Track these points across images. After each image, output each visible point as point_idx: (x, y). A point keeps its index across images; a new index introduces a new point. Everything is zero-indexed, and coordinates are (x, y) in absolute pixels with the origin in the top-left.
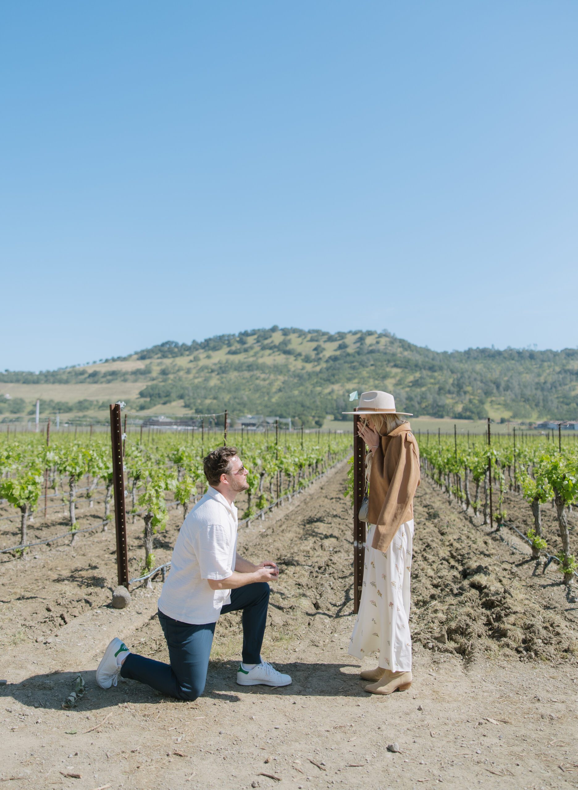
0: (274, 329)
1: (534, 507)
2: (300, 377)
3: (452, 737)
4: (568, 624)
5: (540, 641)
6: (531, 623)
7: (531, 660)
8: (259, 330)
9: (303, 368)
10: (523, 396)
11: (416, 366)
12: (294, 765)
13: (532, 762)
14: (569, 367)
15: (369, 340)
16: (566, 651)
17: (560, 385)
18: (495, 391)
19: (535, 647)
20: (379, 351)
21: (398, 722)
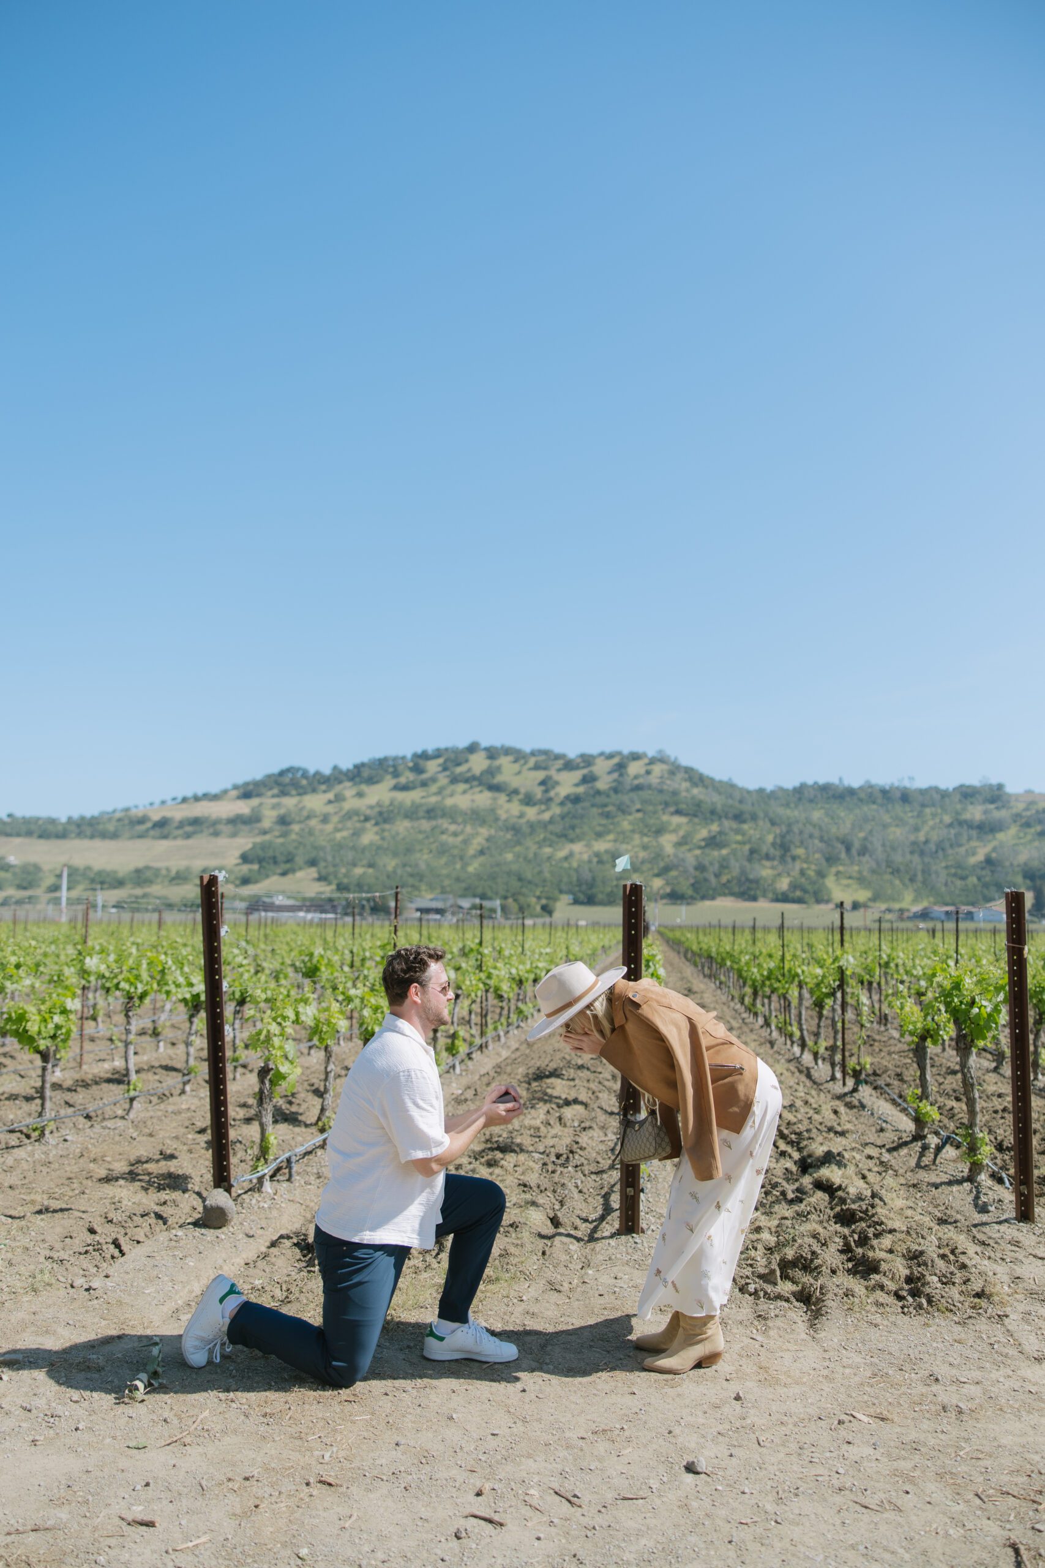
0: (473, 748)
1: (919, 1052)
2: (515, 829)
3: (794, 1446)
4: (979, 1249)
5: (935, 1279)
6: (920, 1249)
7: (921, 1312)
8: (446, 750)
9: (522, 815)
10: (889, 863)
11: (713, 812)
12: (527, 1498)
13: (931, 1487)
14: (967, 816)
15: (634, 768)
16: (978, 1295)
17: (951, 846)
18: (843, 855)
19: (927, 1290)
20: (649, 787)
21: (701, 1421)
